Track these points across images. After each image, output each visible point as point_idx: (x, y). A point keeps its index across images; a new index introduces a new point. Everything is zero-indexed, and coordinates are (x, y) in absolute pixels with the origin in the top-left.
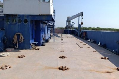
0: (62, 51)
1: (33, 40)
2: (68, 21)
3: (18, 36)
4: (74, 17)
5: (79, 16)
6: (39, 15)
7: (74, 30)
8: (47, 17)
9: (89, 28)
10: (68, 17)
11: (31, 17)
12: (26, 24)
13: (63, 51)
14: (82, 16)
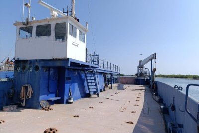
0: (75, 116)
1: (54, 95)
2: (141, 67)
3: (27, 88)
4: (146, 61)
5: (151, 59)
6: (53, 60)
7: (149, 78)
8: (62, 62)
9: (186, 76)
10: (140, 61)
11: (43, 62)
12: (36, 72)
13: (78, 116)
14: (155, 59)
